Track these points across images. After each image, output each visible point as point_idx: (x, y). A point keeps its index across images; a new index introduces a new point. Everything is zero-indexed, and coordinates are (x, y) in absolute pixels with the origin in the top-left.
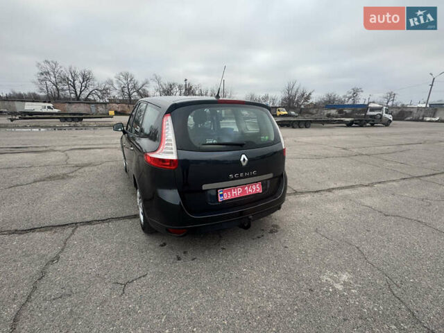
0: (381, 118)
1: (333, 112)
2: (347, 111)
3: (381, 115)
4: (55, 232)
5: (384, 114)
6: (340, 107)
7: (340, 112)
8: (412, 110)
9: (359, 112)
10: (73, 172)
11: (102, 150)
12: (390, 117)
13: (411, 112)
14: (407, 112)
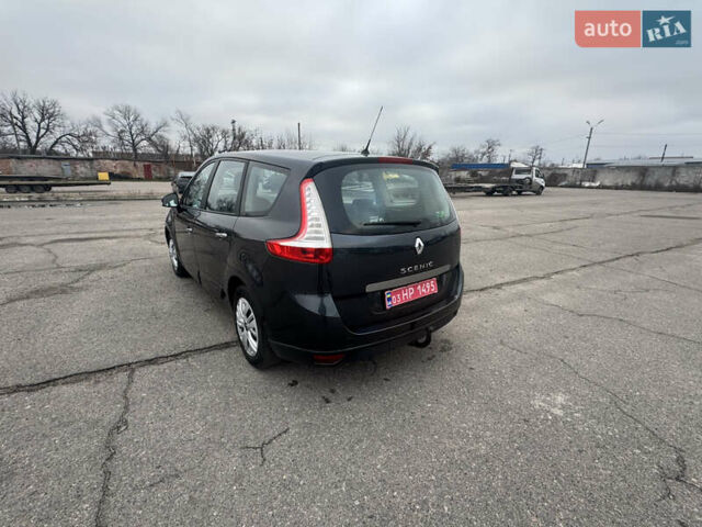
0: (530, 183)
1: (464, 174)
2: (483, 173)
3: (531, 180)
4: (97, 382)
5: (535, 178)
6: (473, 167)
7: (474, 174)
8: (566, 172)
9: (500, 174)
10: (78, 281)
11: (114, 241)
12: (541, 182)
13: (565, 175)
14: (560, 175)
